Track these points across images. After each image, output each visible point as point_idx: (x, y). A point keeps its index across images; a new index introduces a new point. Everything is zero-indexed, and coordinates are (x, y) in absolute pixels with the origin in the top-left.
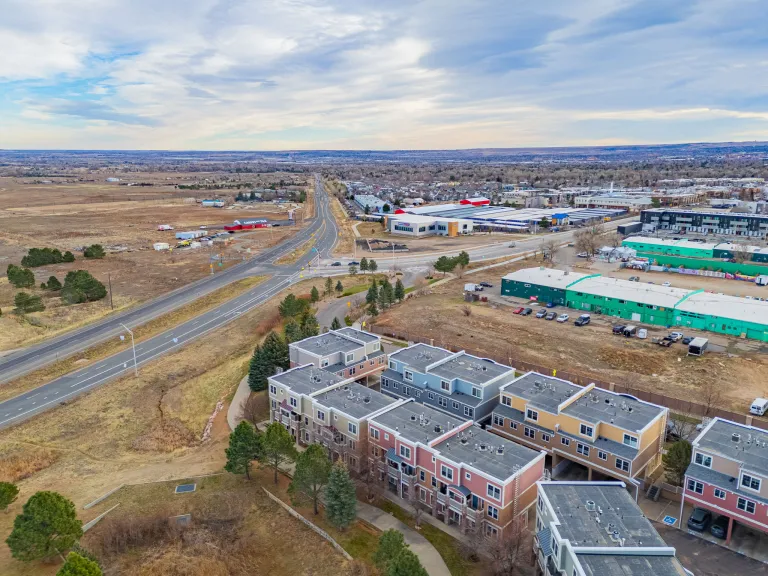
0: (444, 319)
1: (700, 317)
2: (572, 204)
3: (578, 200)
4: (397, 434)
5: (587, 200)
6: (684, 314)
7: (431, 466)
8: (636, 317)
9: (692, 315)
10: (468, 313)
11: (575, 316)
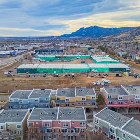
0: (7, 83)
1: (68, 69)
2: (13, 49)
3: (15, 48)
4: (43, 120)
5: (17, 48)
6: (65, 69)
7: (60, 126)
8: (55, 72)
9: (67, 69)
10: (14, 80)
11: (43, 74)
